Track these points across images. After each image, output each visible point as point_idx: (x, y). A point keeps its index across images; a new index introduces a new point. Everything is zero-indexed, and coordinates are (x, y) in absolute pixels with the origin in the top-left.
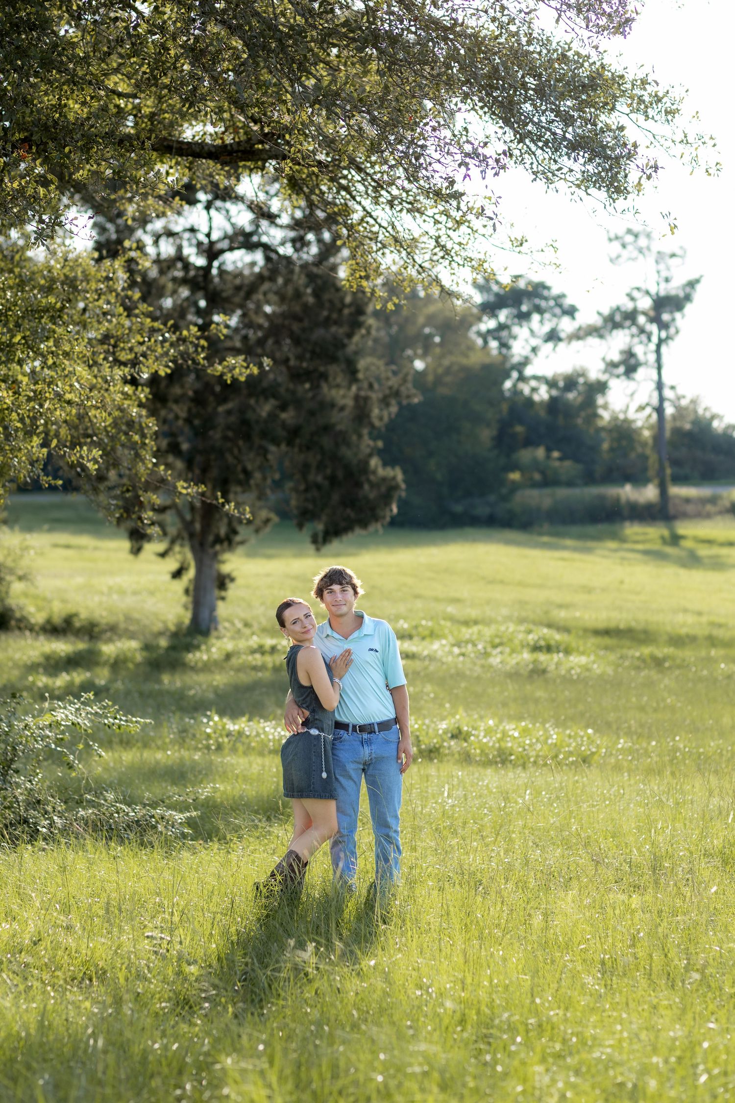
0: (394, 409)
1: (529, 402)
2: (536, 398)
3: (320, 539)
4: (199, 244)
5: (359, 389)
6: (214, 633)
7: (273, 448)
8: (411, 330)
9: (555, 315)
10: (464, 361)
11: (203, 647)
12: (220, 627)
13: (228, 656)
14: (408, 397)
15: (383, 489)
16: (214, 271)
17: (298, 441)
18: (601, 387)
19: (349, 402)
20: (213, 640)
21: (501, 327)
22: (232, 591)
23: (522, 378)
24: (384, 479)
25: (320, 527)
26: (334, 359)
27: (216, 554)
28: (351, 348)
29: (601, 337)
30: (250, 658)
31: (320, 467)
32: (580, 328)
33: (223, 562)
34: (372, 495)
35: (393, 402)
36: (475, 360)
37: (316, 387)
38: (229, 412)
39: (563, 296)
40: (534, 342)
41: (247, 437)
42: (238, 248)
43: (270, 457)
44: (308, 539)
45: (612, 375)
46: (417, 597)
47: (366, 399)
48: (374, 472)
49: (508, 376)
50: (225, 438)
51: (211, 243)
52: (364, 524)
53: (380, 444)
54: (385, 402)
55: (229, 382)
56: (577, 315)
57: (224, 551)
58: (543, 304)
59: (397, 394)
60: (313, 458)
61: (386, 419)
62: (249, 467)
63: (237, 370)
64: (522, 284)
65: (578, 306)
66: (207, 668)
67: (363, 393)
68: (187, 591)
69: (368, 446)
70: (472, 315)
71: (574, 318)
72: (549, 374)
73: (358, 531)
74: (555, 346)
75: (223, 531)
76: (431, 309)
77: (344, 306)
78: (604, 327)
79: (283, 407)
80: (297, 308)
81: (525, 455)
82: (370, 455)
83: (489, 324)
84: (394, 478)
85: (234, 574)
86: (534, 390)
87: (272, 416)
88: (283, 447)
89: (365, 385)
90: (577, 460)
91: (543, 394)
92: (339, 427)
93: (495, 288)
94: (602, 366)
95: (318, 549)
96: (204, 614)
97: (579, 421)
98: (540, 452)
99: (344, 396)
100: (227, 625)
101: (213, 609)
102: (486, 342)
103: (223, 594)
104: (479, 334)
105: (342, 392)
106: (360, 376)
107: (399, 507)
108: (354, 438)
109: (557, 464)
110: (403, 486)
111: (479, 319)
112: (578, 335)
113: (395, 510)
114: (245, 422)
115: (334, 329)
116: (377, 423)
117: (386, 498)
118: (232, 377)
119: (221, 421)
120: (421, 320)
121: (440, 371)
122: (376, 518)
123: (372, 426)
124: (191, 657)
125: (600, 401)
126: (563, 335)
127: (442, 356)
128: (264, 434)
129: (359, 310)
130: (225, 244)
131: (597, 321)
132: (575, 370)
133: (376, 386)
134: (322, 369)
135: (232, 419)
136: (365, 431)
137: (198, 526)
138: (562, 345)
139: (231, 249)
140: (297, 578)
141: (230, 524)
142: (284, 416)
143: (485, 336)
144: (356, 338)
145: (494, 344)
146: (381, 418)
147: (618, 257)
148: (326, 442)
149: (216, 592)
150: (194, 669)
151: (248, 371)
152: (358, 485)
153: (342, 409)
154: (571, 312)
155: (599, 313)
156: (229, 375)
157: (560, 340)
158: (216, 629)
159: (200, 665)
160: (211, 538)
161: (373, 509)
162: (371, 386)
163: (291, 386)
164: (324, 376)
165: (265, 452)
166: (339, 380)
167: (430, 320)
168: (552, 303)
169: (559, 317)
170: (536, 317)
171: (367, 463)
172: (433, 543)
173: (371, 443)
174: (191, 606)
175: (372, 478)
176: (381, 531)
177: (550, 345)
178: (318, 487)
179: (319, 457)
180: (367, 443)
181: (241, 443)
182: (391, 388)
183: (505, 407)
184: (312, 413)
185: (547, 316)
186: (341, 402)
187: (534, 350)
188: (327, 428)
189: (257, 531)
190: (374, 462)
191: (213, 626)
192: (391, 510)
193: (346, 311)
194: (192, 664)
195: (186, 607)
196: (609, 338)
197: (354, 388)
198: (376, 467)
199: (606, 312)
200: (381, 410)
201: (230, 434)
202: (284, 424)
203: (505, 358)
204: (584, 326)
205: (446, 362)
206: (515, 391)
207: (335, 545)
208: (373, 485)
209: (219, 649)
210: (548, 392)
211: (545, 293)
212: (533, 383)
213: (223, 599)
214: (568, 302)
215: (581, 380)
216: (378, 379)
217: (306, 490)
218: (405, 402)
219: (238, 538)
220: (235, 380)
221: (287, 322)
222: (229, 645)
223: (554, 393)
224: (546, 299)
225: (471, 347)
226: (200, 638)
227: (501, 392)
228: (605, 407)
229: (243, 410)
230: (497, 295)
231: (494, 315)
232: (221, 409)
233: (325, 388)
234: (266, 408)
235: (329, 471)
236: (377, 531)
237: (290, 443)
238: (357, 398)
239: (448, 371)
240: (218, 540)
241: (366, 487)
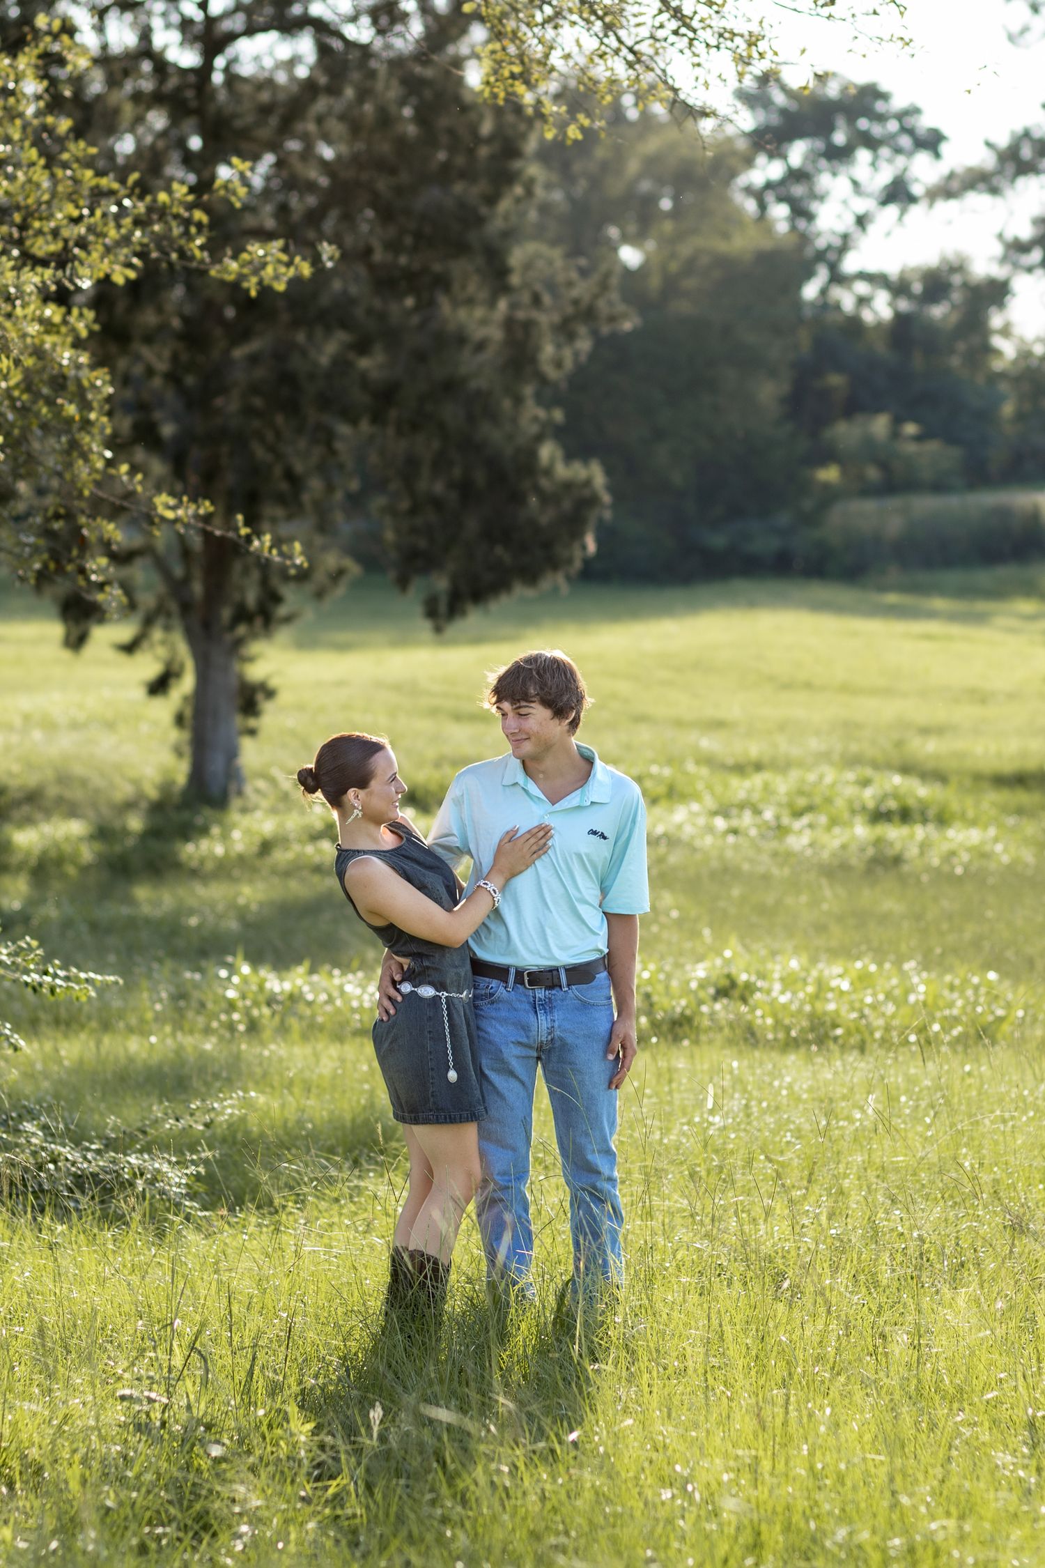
0: (584, 345)
1: (854, 325)
2: (868, 316)
3: (443, 607)
4: (186, 25)
5: (513, 306)
6: (236, 803)
7: (343, 429)
8: (615, 188)
9: (898, 150)
10: (722, 247)
11: (216, 830)
12: (248, 789)
13: (266, 847)
14: (612, 319)
15: (567, 505)
16: (218, 78)
17: (393, 414)
18: (997, 292)
19: (496, 334)
20: (234, 816)
21: (797, 175)
22: (271, 718)
23: (838, 278)
24: (568, 486)
25: (441, 583)
26: (460, 248)
27: (239, 643)
28: (496, 224)
29: (994, 191)
30: (309, 849)
31: (440, 464)
32: (951, 176)
33: (251, 659)
34: (545, 518)
35: (582, 330)
36: (742, 244)
37: (427, 305)
38: (253, 359)
39: (914, 111)
40: (862, 205)
41: (292, 408)
42: (265, 29)
43: (339, 446)
44: (419, 609)
45: (1016, 266)
46: (641, 719)
47: (529, 325)
48: (548, 472)
49: (809, 274)
50: (248, 411)
51: (210, 21)
52: (531, 576)
53: (558, 415)
54: (565, 331)
55: (253, 293)
56: (944, 148)
57: (254, 636)
58: (877, 130)
59: (588, 314)
60: (426, 446)
61: (569, 363)
62: (299, 467)
63: (269, 270)
64: (832, 90)
65: (945, 131)
66: (225, 870)
67: (521, 315)
68: (179, 720)
69: (535, 419)
70: (734, 153)
71: (937, 155)
72: (892, 269)
73: (520, 591)
74: (903, 211)
75: (251, 597)
76: (652, 145)
77: (478, 140)
78: (999, 172)
79: (362, 346)
80: (385, 148)
81: (845, 433)
82: (539, 438)
83: (767, 170)
84: (588, 483)
85: (273, 683)
86: (863, 301)
87: (341, 365)
88: (365, 426)
89: (526, 298)
90: (951, 439)
91: (882, 308)
92: (474, 384)
93: (779, 98)
94: (998, 249)
95: (438, 630)
96: (216, 765)
97: (955, 362)
98: (880, 425)
99: (484, 322)
100: (261, 784)
101: (232, 753)
102: (763, 206)
103: (252, 722)
104: (749, 190)
105: (479, 312)
106: (515, 280)
107: (599, 542)
108: (507, 404)
109: (911, 448)
110: (606, 498)
111: (749, 162)
112: (948, 189)
113: (591, 545)
114: (288, 379)
115: (458, 188)
116: (551, 373)
117: (573, 525)
118: (260, 283)
119: (239, 376)
120: (633, 166)
121: (674, 267)
122: (554, 564)
123: (543, 380)
124: (190, 851)
125: (996, 321)
126: (917, 190)
127: (679, 237)
128: (325, 402)
129: (509, 148)
130: (238, 22)
131: (984, 159)
132: (944, 260)
133: (547, 299)
134: (437, 267)
135: (260, 373)
136: (528, 390)
137: (197, 588)
138: (916, 211)
139: (250, 31)
140: (397, 687)
141: (264, 582)
142: (364, 363)
143: (759, 195)
144: (505, 205)
145: (780, 212)
146: (558, 364)
147: (1025, 30)
148: (451, 413)
149: (239, 721)
150: (195, 873)
151: (291, 272)
152: (517, 498)
153: (481, 346)
154: (931, 142)
155: (989, 144)
156: (254, 280)
157: (912, 199)
158: (240, 793)
159: (209, 866)
160: (226, 614)
161: (547, 545)
162: (536, 301)
163: (377, 303)
164: (443, 282)
165: (326, 438)
166: (472, 287)
167: (652, 164)
168: (893, 126)
169: (910, 154)
170: (863, 155)
171: (532, 454)
172: (667, 611)
173: (541, 413)
174: (187, 750)
175: (544, 483)
176: (564, 587)
177: (892, 210)
178: (437, 503)
179: (436, 445)
180: (533, 414)
181: (280, 419)
182: (576, 302)
183: (804, 339)
184: (421, 357)
185: (885, 151)
186: (479, 333)
187: (862, 221)
188: (450, 387)
189: (320, 595)
190: (547, 452)
191: (233, 787)
192: (584, 547)
193: (484, 152)
194: (194, 864)
195: (178, 752)
196: (1009, 193)
197: (503, 305)
198: (552, 460)
199: (1003, 141)
200: (559, 346)
201: (258, 402)
202: (364, 378)
203: (804, 239)
204: (959, 170)
205: (685, 250)
206: (825, 305)
207: (473, 619)
208: (545, 499)
209: (247, 832)
210: (890, 304)
211: (880, 106)
212: (862, 288)
213: (252, 732)
214: (925, 122)
215: (957, 279)
216: (551, 286)
217: (413, 511)
218: (605, 330)
219: (282, 611)
220: (265, 290)
221: (365, 176)
222: (267, 826)
223: (904, 305)
224: (881, 118)
225: (734, 218)
226: (207, 812)
227: (798, 303)
228: (1006, 332)
229: (280, 355)
230: (784, 112)
231: (777, 153)
232: (239, 353)
233: (445, 305)
234: (328, 349)
235: (457, 472)
236: (556, 590)
237: (377, 418)
238: (509, 324)
239: (690, 267)
240: (242, 615)
241: (533, 500)
